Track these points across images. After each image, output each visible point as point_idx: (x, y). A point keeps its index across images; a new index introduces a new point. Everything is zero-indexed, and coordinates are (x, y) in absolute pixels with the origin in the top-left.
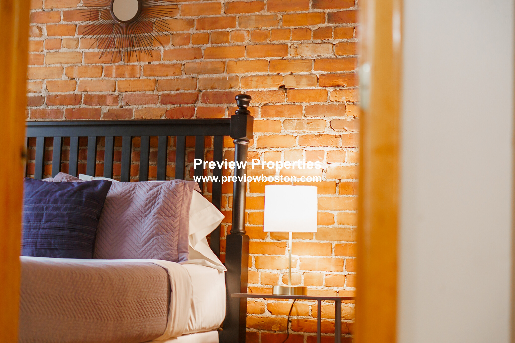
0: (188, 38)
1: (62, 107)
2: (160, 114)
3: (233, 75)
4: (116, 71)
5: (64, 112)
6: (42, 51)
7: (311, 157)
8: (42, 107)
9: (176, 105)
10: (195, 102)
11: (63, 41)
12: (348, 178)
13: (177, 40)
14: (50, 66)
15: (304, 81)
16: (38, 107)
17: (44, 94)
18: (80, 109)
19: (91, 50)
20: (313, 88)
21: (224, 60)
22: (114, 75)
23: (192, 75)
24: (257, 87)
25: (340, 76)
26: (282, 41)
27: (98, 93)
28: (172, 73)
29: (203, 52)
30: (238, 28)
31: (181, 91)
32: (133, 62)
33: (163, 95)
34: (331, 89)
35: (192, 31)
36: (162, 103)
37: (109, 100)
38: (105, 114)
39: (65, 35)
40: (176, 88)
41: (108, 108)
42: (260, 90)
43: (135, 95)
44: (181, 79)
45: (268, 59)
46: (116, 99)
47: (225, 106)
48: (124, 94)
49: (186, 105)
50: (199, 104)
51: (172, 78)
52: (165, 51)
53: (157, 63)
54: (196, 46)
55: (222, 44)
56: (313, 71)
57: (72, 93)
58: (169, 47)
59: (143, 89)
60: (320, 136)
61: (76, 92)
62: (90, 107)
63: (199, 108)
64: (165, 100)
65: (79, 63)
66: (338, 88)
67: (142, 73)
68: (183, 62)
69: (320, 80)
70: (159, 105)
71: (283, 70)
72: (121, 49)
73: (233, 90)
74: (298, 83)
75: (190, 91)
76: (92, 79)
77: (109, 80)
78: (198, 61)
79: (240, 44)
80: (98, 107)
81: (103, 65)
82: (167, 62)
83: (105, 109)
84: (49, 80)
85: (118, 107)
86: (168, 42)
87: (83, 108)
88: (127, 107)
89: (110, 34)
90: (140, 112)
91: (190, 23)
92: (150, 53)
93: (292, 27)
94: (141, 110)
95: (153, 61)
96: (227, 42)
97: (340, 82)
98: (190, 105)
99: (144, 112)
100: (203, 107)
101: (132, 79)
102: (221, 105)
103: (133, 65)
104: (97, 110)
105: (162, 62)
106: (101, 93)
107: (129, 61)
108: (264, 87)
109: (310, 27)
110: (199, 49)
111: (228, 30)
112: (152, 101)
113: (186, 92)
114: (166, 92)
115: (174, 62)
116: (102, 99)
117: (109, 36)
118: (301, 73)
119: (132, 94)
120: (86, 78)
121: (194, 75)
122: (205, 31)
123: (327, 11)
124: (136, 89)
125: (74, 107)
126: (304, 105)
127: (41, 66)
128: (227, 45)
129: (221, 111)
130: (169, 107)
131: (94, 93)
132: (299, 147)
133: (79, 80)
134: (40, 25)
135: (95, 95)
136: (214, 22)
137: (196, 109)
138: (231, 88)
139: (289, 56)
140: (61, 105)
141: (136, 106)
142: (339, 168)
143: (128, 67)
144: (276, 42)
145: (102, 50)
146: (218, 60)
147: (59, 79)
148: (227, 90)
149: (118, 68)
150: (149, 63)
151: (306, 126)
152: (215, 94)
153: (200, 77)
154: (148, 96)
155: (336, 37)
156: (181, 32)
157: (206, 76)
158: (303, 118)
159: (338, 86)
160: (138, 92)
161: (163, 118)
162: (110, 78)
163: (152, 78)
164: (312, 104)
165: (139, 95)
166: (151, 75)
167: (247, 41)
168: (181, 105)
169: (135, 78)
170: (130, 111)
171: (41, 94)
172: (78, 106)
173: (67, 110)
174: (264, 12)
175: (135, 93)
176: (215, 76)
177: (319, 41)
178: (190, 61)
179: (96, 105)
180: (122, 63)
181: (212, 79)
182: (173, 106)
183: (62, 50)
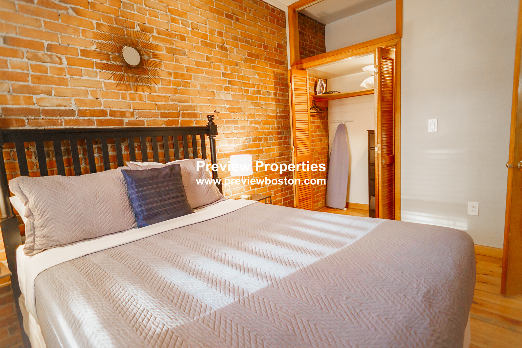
0: (169, 82)
1: (92, 118)
2: (161, 123)
3: (195, 104)
4: (129, 96)
5: (95, 121)
6: (65, 76)
7: (230, 142)
8: (75, 118)
9: (169, 119)
10: (178, 116)
11: (83, 71)
12: (241, 149)
13: (164, 82)
14: (76, 88)
15: (223, 109)
16: (70, 118)
17: (74, 107)
18: (107, 120)
19: (109, 81)
20: (227, 112)
21: (189, 96)
22: (128, 99)
23: (175, 103)
24: (206, 111)
25: (235, 108)
26: (213, 90)
27: (119, 110)
28: (164, 101)
29: (178, 91)
30: (193, 80)
31: (171, 111)
32: (140, 92)
33: (161, 113)
34: (232, 113)
35: (172, 78)
36: (162, 117)
37: (128, 114)
38: (126, 123)
39: (84, 67)
40: (168, 109)
41: (128, 119)
42: (207, 112)
43: (144, 112)
44: (169, 105)
45: (208, 98)
46: (132, 114)
47: (193, 119)
48: (137, 111)
49: (174, 119)
50: (181, 118)
51: (165, 103)
52: (159, 88)
53: (155, 94)
54: (175, 87)
55: (187, 88)
56: (226, 105)
57: (99, 108)
58: (160, 86)
59: (149, 108)
60: (231, 133)
61: (102, 108)
62: (115, 118)
63: (181, 120)
64: (163, 115)
65: (101, 88)
66: (235, 113)
67: (147, 99)
68: (169, 95)
69: (229, 109)
70: (160, 118)
71: (215, 104)
72: (130, 83)
73: (195, 112)
74: (221, 111)
75: (175, 111)
76: (113, 100)
77: (125, 102)
78: (176, 95)
79: (195, 89)
80: (120, 118)
81: (119, 91)
82: (161, 94)
83: (126, 120)
84: (77, 98)
85: (135, 119)
86: (159, 83)
87: (110, 119)
88: (140, 119)
89: (121, 72)
90: (150, 122)
91: (170, 74)
92: (149, 87)
93: (216, 84)
94: (150, 121)
95: (152, 92)
96: (189, 87)
97: (235, 111)
98: (177, 119)
99: (152, 122)
100: (183, 120)
101: (141, 102)
102: (191, 119)
103: (140, 94)
104: (120, 120)
105: (157, 94)
106: (121, 110)
107: (137, 91)
108: (209, 111)
109: (222, 85)
110: (176, 89)
111: (189, 81)
112: (156, 115)
113: (173, 111)
114: (162, 111)
115: (164, 94)
116: (123, 114)
117: (121, 73)
118: (222, 106)
119: (142, 111)
120: (108, 99)
121: (176, 103)
122: (178, 80)
123: (228, 79)
124: (144, 108)
125: (103, 118)
126: (225, 120)
127: (67, 87)
128: (189, 88)
129: (192, 122)
130: (166, 119)
131: (116, 109)
132: (225, 138)
133: (102, 100)
134: (59, 55)
135: (117, 111)
136: (182, 76)
137: (180, 121)
138: (194, 110)
139: (216, 98)
140: (91, 116)
141: (146, 119)
142: (239, 146)
143: (137, 95)
144: (211, 90)
145: (118, 82)
146: (187, 96)
147: (86, 98)
148: (193, 112)
149: (130, 94)
150: (150, 94)
151: (226, 129)
152: (188, 114)
153: (179, 104)
154: (153, 113)
155: (232, 91)
156: (166, 78)
157: (182, 104)
158: (225, 126)
159: (235, 112)
160: (146, 110)
161: (163, 126)
162: (126, 101)
163: (153, 103)
164: (227, 119)
165: (146, 112)
166: (152, 101)
167: (199, 88)
168: (172, 119)
169: (142, 102)
170: (143, 121)
171: (71, 108)
172: (106, 118)
173: (97, 120)
174: (204, 75)
175: (144, 111)
176: (186, 104)
177: (226, 92)
178: (173, 95)
179: (119, 117)
180: (132, 92)
181: (185, 106)
182: (167, 119)
183: (84, 77)
